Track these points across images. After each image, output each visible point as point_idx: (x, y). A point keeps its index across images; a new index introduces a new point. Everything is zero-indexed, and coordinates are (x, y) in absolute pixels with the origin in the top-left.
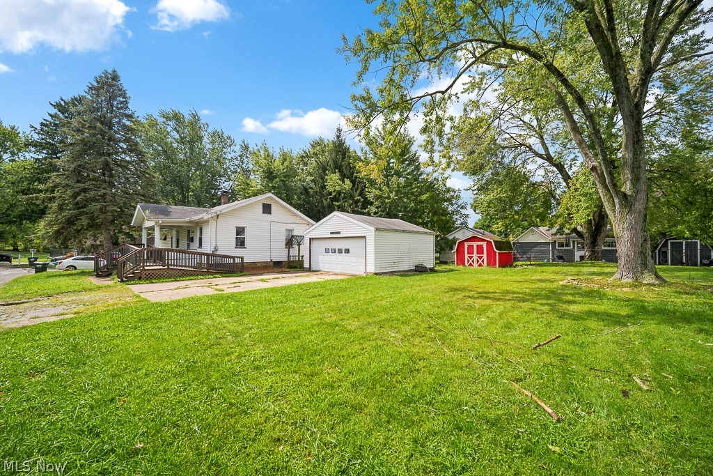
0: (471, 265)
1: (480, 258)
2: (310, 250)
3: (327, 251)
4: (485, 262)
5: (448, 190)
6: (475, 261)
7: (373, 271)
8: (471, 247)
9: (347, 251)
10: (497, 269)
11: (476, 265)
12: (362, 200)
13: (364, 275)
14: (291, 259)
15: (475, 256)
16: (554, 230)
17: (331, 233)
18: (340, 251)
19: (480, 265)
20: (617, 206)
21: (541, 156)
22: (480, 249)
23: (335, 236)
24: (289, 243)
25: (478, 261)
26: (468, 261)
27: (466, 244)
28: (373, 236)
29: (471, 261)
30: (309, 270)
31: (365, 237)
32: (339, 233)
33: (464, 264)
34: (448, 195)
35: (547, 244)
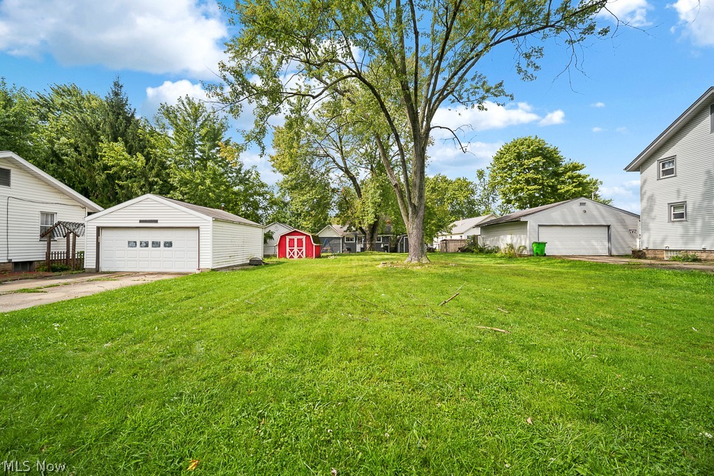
0: (291, 257)
1: (300, 250)
2: (98, 244)
3: (132, 244)
4: (304, 254)
5: (263, 185)
6: (296, 253)
7: (210, 267)
8: (292, 241)
9: (168, 244)
10: (314, 259)
11: (296, 257)
12: (161, 182)
13: (198, 272)
14: (53, 257)
15: (296, 249)
16: (345, 228)
17: (141, 221)
18: (156, 244)
19: (300, 257)
20: (410, 213)
21: (341, 168)
22: (300, 242)
23: (149, 225)
24: (47, 234)
25: (298, 253)
26: (289, 254)
27: (288, 238)
28: (211, 227)
29: (292, 254)
30: (97, 271)
31: (198, 228)
32: (156, 221)
33: (285, 257)
34: (262, 190)
35: (339, 238)
